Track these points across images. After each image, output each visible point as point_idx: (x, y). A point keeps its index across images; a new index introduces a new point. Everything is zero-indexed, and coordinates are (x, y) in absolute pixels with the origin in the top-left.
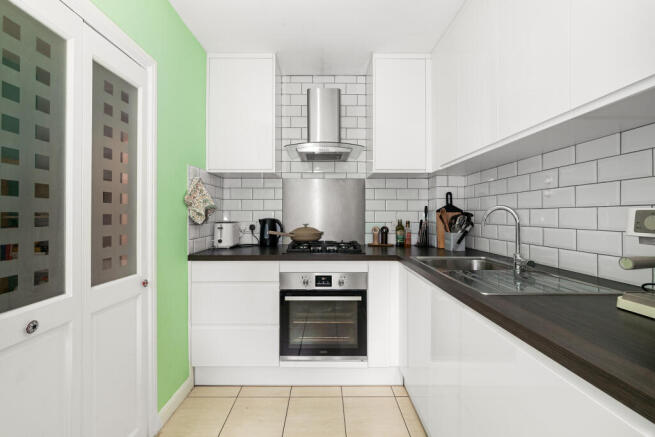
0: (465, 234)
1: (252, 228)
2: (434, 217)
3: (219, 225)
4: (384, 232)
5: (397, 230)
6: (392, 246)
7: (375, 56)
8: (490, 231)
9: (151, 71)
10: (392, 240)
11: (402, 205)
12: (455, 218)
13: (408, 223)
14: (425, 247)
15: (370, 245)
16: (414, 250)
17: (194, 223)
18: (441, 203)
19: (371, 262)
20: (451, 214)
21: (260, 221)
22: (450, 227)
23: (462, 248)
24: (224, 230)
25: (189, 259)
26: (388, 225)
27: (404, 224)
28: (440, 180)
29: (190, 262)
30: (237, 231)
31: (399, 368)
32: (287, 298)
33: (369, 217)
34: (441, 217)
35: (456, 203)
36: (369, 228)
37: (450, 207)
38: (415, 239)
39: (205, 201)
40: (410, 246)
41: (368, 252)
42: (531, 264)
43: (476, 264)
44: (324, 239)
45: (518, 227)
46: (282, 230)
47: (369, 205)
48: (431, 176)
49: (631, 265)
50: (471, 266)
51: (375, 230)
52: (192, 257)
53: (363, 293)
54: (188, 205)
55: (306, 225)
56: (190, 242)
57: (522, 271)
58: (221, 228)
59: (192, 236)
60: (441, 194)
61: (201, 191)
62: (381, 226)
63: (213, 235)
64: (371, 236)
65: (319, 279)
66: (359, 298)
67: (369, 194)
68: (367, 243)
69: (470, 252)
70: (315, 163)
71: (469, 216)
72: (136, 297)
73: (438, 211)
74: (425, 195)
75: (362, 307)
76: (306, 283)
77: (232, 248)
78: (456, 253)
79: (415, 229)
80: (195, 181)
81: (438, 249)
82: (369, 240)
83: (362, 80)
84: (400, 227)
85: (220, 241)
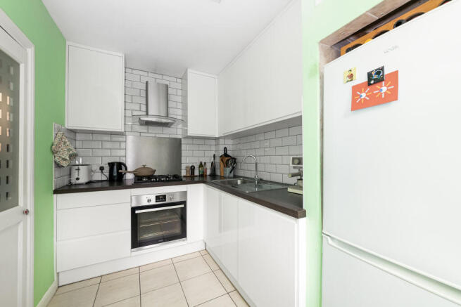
0: (233, 168)
1: (102, 169)
2: (218, 160)
3: (77, 167)
4: (192, 168)
5: (199, 167)
6: (196, 176)
7: (189, 70)
8: (244, 166)
9: (30, 52)
10: (197, 173)
11: (201, 154)
12: (228, 160)
13: (205, 163)
14: (213, 175)
15: (184, 177)
16: (208, 178)
17: (58, 165)
18: (222, 153)
19: (188, 185)
20: (226, 158)
21: (109, 164)
22: (226, 165)
23: (232, 175)
24: (80, 171)
25: (54, 193)
26: (195, 165)
27: (203, 164)
28: (221, 141)
29: (55, 195)
30: (90, 171)
31: (203, 240)
32: (137, 212)
33: (183, 160)
34: (222, 160)
35: (229, 153)
36: (183, 166)
37: (226, 155)
38: (208, 172)
39: (69, 150)
40: (206, 176)
41: (184, 179)
42: (261, 180)
43: (239, 182)
44: (156, 174)
45: (256, 164)
46: (126, 169)
47: (183, 153)
48: (216, 139)
49: (290, 175)
50: (237, 183)
51: (187, 167)
52: (57, 191)
53: (184, 203)
54: (54, 152)
55: (144, 166)
56: (55, 180)
57: (258, 183)
58: (78, 169)
59: (57, 176)
60: (221, 148)
61: (65, 143)
62: (190, 165)
63: (70, 175)
64: (185, 171)
65: (158, 198)
66: (183, 206)
67: (183, 147)
68: (182, 175)
69: (235, 177)
70: (150, 127)
71: (235, 159)
72: (19, 223)
73: (221, 157)
74: (213, 148)
75: (184, 211)
76: (149, 201)
77: (87, 183)
78: (229, 177)
79: (209, 166)
80: (60, 135)
81: (221, 176)
82: (183, 173)
83: (179, 80)
84: (201, 165)
85: (78, 179)
